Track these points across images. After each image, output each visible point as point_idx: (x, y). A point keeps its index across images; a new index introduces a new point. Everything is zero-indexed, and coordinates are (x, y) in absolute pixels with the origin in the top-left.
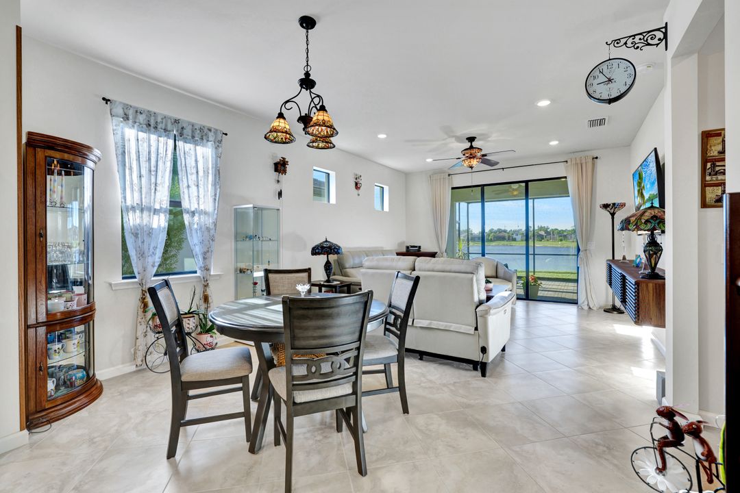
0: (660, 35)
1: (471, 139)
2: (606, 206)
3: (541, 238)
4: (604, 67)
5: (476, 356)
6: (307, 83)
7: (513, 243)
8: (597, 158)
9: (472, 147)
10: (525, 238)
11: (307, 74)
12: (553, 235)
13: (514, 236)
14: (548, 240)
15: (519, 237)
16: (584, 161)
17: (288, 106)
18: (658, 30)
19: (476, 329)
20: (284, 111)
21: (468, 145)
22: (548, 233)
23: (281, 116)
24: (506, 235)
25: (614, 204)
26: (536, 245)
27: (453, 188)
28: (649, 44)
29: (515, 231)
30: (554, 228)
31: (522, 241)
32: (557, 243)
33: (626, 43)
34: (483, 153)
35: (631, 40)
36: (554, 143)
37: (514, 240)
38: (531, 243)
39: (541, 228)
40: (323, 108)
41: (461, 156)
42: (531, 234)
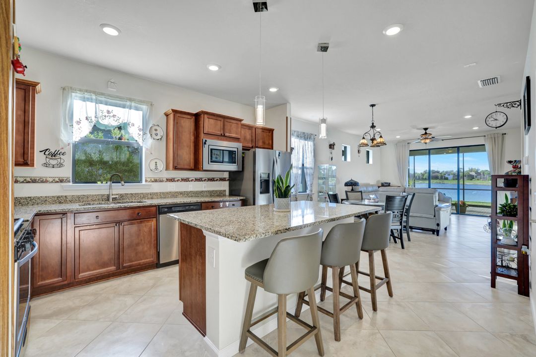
0: (518, 103)
1: (426, 129)
2: (510, 162)
3: (471, 178)
4: (494, 114)
5: (435, 227)
6: (373, 126)
7: (446, 181)
8: (505, 134)
9: (426, 133)
10: (457, 177)
11: (373, 124)
12: (484, 175)
13: (446, 176)
14: (478, 180)
15: (451, 177)
16: (496, 136)
17: (366, 134)
18: (518, 101)
19: (435, 216)
20: (365, 136)
21: (424, 132)
22: (478, 173)
23: (364, 138)
24: (439, 175)
25: (515, 161)
26: (465, 183)
27: (410, 151)
28: (513, 107)
29: (447, 172)
30: (484, 170)
31: (454, 179)
32: (487, 182)
33: (503, 106)
34: (432, 136)
35: (506, 104)
36: (476, 128)
37: (447, 179)
38: (461, 182)
39: (471, 170)
40: (381, 137)
41: (420, 137)
42: (461, 174)
